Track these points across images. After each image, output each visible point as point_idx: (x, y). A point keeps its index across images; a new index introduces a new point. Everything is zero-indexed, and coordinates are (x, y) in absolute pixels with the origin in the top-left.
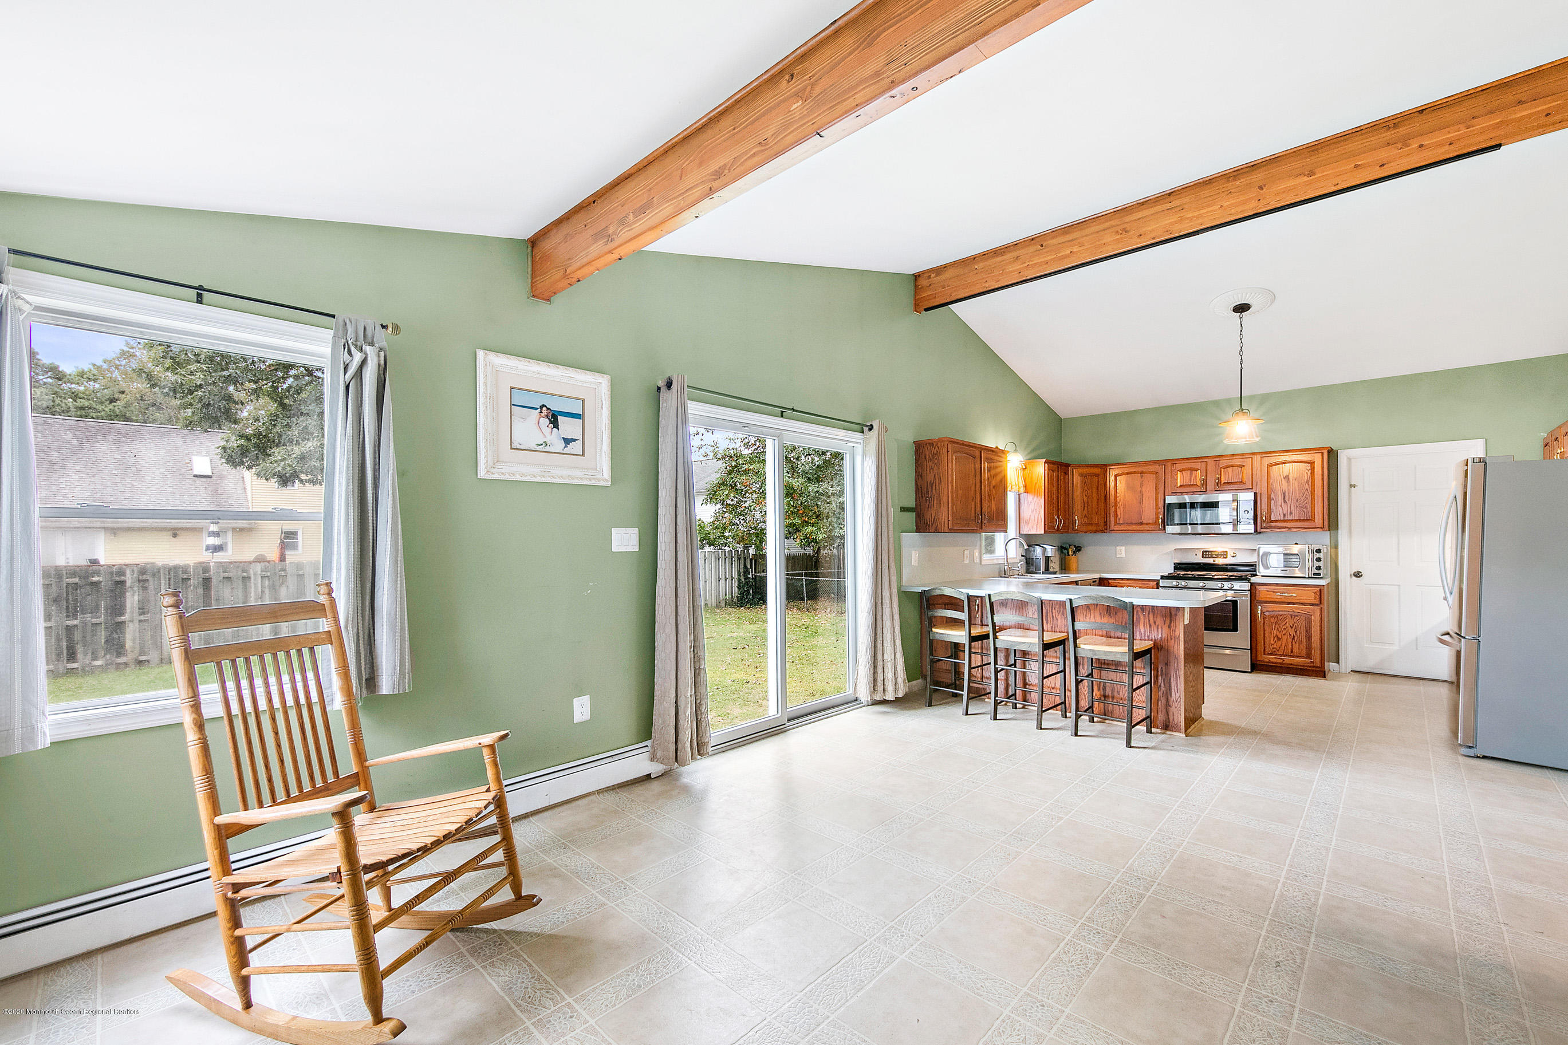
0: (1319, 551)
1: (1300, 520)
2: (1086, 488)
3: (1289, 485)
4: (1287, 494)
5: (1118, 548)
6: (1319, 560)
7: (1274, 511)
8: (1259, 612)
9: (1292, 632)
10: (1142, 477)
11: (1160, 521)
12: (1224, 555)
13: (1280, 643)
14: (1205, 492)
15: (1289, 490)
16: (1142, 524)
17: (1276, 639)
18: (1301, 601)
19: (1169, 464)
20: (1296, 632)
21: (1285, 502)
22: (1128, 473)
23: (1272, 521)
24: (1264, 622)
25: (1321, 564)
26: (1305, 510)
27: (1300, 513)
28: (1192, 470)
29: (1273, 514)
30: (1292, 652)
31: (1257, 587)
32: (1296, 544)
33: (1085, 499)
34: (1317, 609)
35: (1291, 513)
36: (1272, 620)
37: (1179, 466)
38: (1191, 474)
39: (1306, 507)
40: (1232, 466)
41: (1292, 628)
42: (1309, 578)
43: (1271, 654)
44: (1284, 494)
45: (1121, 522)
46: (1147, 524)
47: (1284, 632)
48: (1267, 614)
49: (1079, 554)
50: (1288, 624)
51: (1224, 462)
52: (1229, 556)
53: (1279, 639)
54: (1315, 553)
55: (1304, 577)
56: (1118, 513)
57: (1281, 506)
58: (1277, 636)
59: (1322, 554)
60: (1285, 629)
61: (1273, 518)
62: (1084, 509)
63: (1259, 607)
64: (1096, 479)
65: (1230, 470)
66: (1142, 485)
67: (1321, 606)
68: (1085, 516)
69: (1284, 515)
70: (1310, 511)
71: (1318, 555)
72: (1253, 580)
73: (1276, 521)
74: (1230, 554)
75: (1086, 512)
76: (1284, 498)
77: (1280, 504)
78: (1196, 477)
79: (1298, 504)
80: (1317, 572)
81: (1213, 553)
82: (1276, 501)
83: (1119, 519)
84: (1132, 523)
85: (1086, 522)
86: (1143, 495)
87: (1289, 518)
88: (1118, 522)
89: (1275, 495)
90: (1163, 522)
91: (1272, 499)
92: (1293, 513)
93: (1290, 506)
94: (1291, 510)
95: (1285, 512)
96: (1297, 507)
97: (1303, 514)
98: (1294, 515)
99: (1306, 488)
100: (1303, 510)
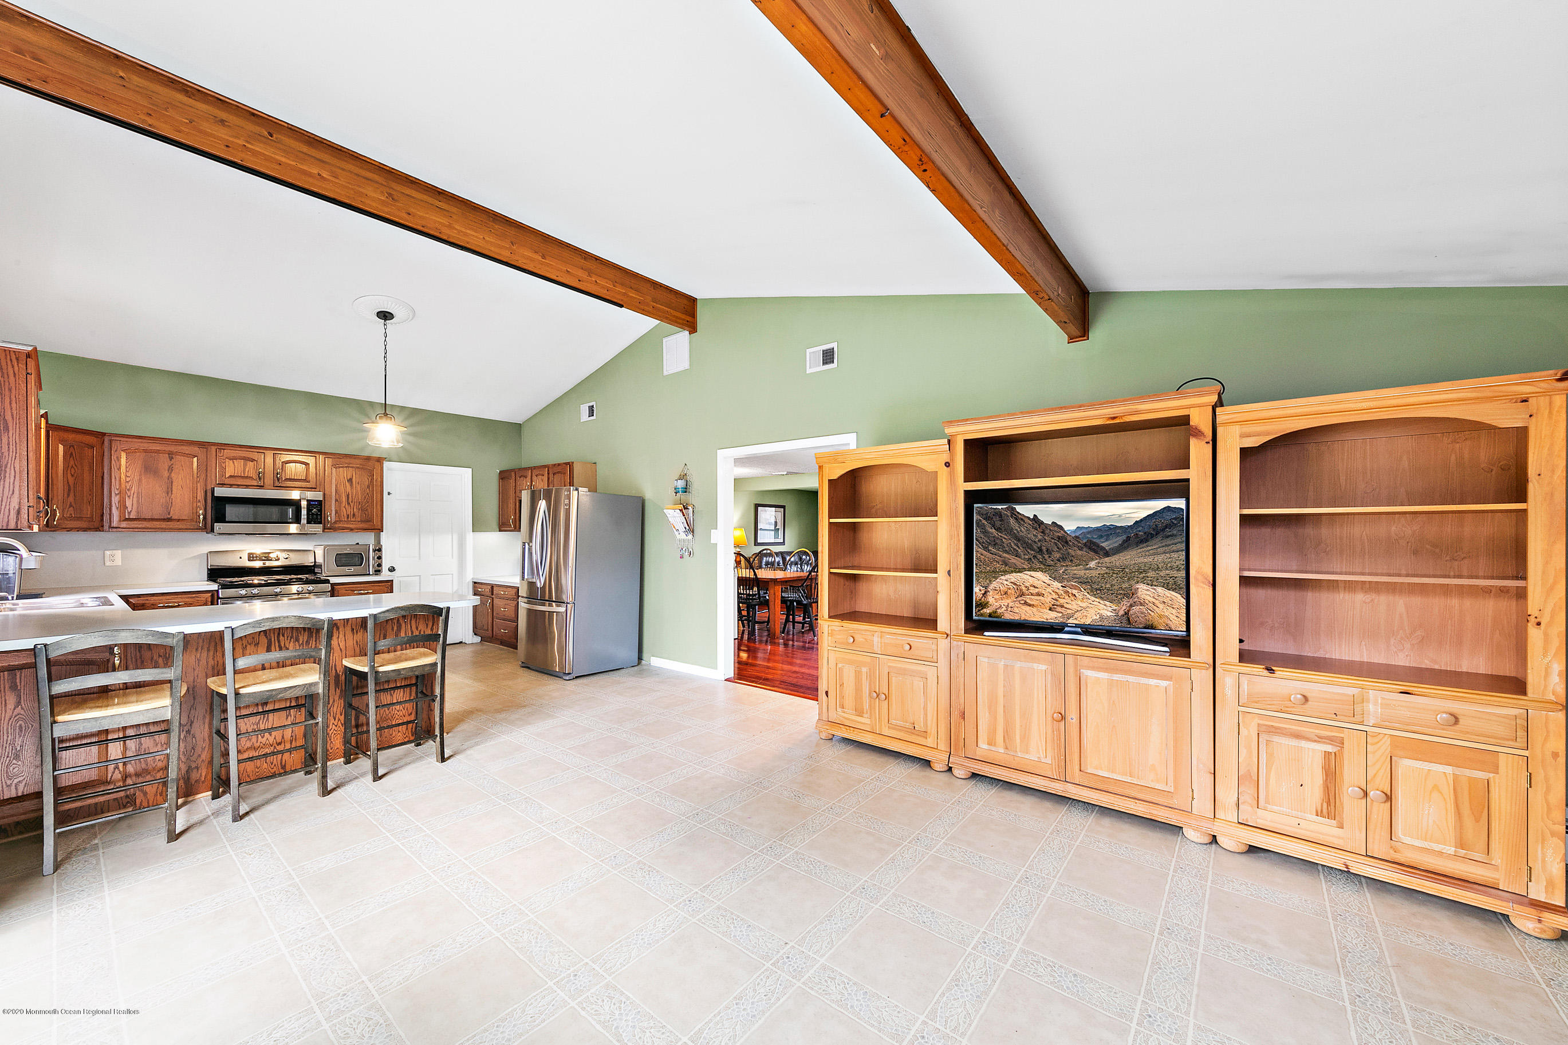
0: (380, 550)
2: (72, 463)
3: (352, 488)
4: (350, 496)
5: (108, 553)
6: (379, 558)
7: (338, 511)
10: (171, 459)
11: (201, 517)
14: (261, 487)
15: (352, 493)
16: (169, 520)
19: (214, 448)
21: (349, 504)
22: (145, 451)
23: (336, 522)
25: (380, 562)
27: (361, 516)
28: (245, 460)
31: (336, 587)
32: (358, 543)
33: (71, 480)
35: (354, 515)
37: (227, 452)
38: (245, 465)
39: (367, 510)
40: (295, 462)
42: (374, 575)
44: (348, 496)
46: (178, 520)
51: (285, 457)
52: (281, 558)
55: (369, 575)
56: (128, 503)
57: (345, 507)
61: (337, 519)
62: (68, 495)
64: (88, 452)
65: (292, 465)
66: (171, 469)
68: (71, 506)
70: (370, 514)
71: (379, 554)
72: (332, 580)
73: (340, 522)
74: (282, 555)
75: (71, 499)
76: (348, 499)
77: (344, 505)
78: (251, 468)
79: (360, 506)
80: (378, 568)
81: (261, 555)
82: (340, 503)
83: (129, 513)
84: (153, 520)
85: (71, 514)
86: (172, 482)
87: (352, 520)
88: (127, 517)
89: (340, 496)
90: (205, 518)
91: (336, 500)
92: (356, 515)
93: (354, 508)
94: (355, 512)
95: (348, 513)
96: (359, 509)
97: (365, 516)
98: (356, 517)
99: (367, 492)
100: (365, 512)
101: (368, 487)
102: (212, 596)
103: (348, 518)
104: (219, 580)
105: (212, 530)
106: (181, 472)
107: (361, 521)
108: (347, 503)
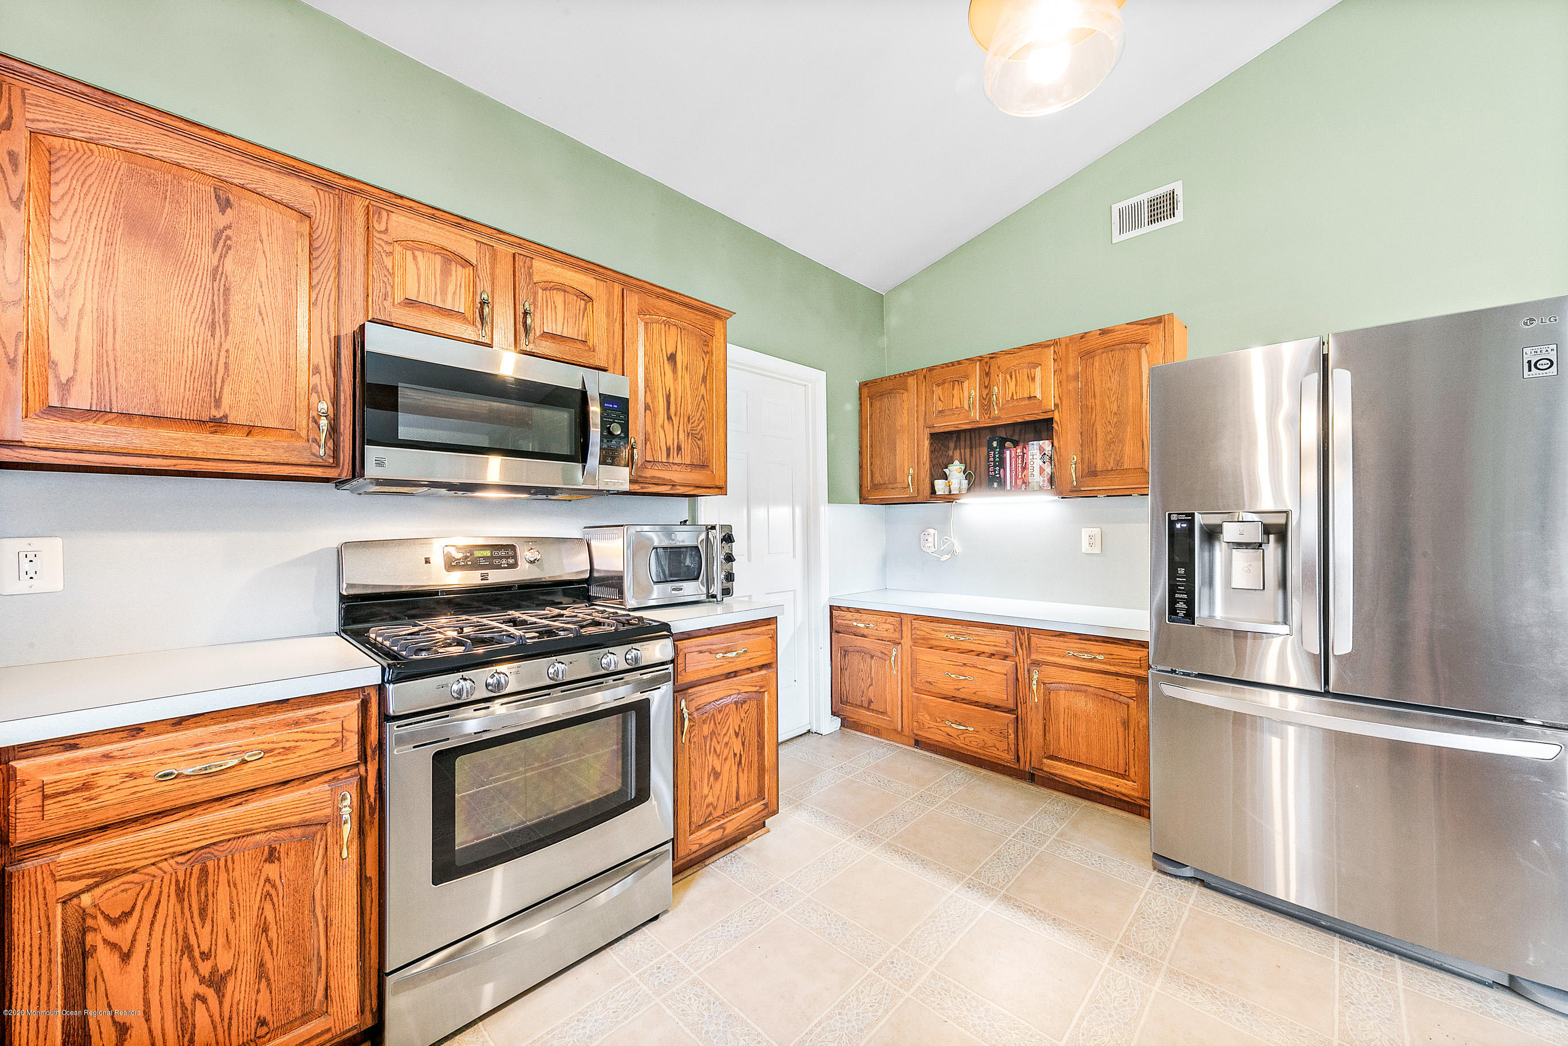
3: (675, 379)
4: (671, 398)
7: (651, 438)
8: (688, 716)
9: (738, 747)
10: (224, 203)
13: (718, 786)
15: (675, 391)
16: (219, 425)
17: (711, 779)
19: (358, 199)
20: (743, 745)
21: (669, 418)
23: (645, 465)
27: (692, 451)
28: (449, 258)
30: (737, 797)
35: (679, 448)
36: (705, 729)
37: (400, 224)
38: (444, 273)
40: (566, 289)
41: (737, 735)
43: (703, 824)
44: (668, 397)
46: (250, 430)
47: (725, 753)
48: (696, 715)
50: (731, 730)
51: (544, 268)
52: (522, 561)
53: (716, 777)
57: (663, 427)
58: (713, 769)
60: (726, 744)
61: (647, 457)
65: (554, 298)
66: (221, 240)
69: (668, 452)
71: (727, 549)
74: (525, 554)
76: (667, 405)
77: (660, 423)
79: (690, 427)
80: (727, 585)
82: (655, 416)
83: (65, 387)
84: (158, 420)
86: (227, 290)
87: (677, 460)
88: (54, 401)
89: (654, 398)
90: (334, 430)
91: (647, 407)
92: (683, 449)
93: (678, 431)
94: (680, 440)
95: (670, 443)
96: (688, 433)
97: (698, 452)
98: (683, 454)
99: (701, 393)
100: (699, 442)
101: (704, 379)
102: (365, 705)
103: (668, 455)
104: (376, 633)
105: (357, 469)
106: (261, 261)
107: (692, 466)
108: (666, 417)
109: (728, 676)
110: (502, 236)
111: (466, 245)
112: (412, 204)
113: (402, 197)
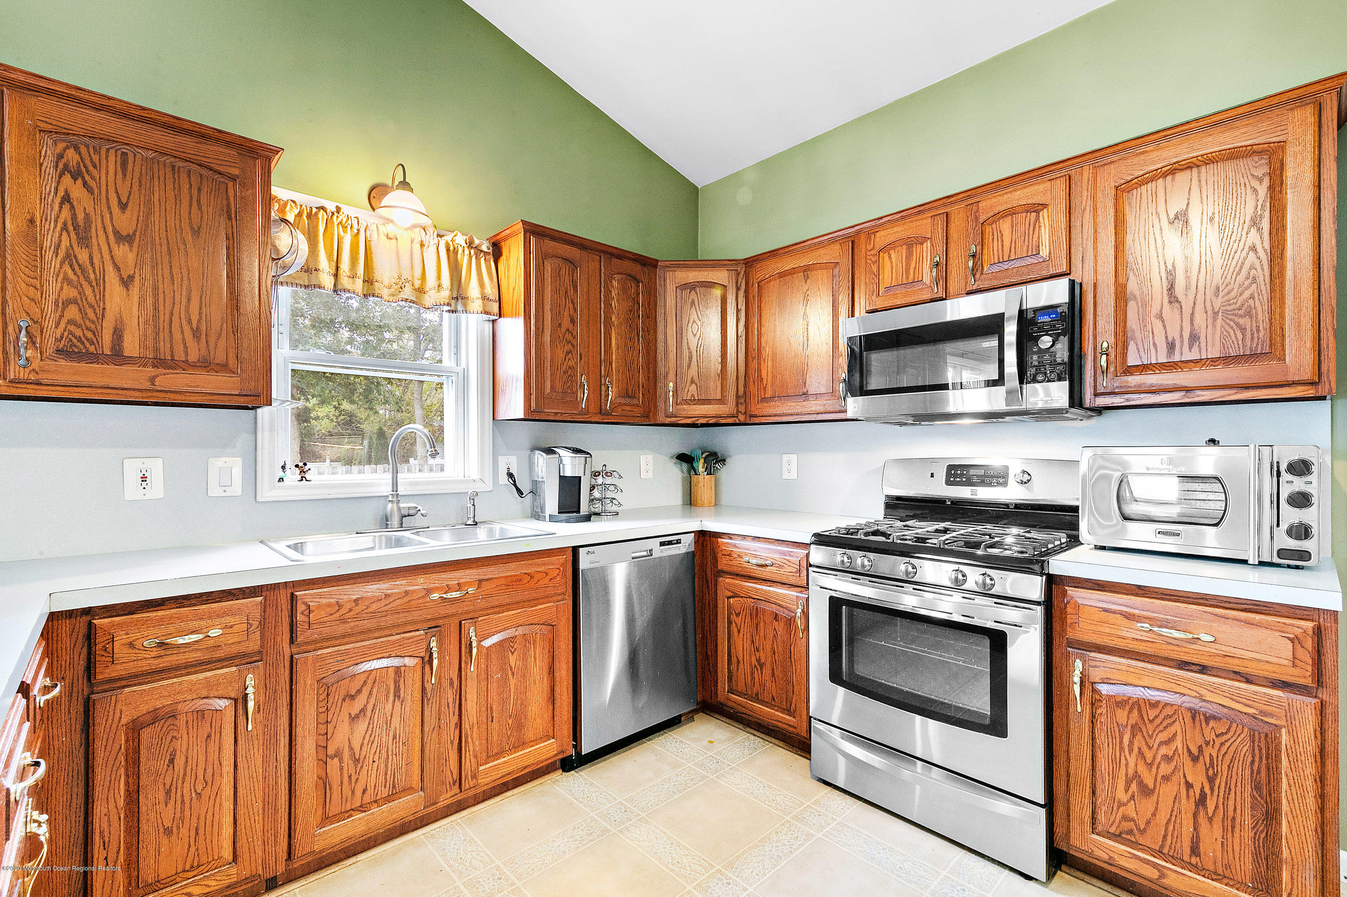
0: (1301, 468)
1: (1226, 360)
3: (1186, 243)
4: (1181, 274)
5: (785, 457)
6: (1301, 500)
7: (1138, 334)
8: (1077, 679)
9: (1197, 777)
10: (807, 279)
11: (844, 386)
12: (999, 478)
13: (1147, 806)
14: (941, 299)
15: (1186, 260)
16: (805, 395)
17: (1134, 787)
18: (1235, 665)
19: (865, 235)
20: (1211, 780)
21: (1174, 300)
22: (782, 276)
23: (1130, 370)
24: (1093, 716)
25: (1307, 516)
26: (1244, 321)
27: (1223, 337)
28: (911, 243)
29: (1132, 347)
30: (1195, 850)
31: (1071, 591)
32: (1213, 442)
33: (693, 342)
34: (1306, 705)
35: (1194, 338)
36: (1122, 715)
37: (881, 238)
38: (909, 257)
39: (1249, 313)
40: (1011, 212)
41: (1195, 759)
42: (1262, 564)
43: (1116, 837)
44: (1171, 273)
45: (768, 395)
46: (815, 397)
47: (1165, 769)
48: (1104, 689)
49: (724, 473)
50: (1178, 743)
51: (991, 204)
52: (1011, 480)
53: (1146, 791)
54: (1286, 476)
55: (1245, 562)
56: (764, 375)
57: (1160, 317)
58: (1136, 775)
59: (1313, 478)
60: (1168, 759)
61: (1133, 360)
62: (689, 366)
63: (1079, 664)
65: (1005, 225)
66: (806, 298)
67: (1324, 695)
69: (1171, 347)
70: (1264, 325)
71: (1298, 484)
72: (1059, 565)
73: (1143, 368)
74: (1015, 474)
75: (693, 371)
76: (1171, 288)
77: (1155, 310)
78: (920, 260)
79: (1218, 303)
80: (1292, 544)
81: (972, 472)
82: (1144, 305)
83: (765, 389)
85: (693, 395)
87: (1188, 356)
88: (763, 396)
89: (1141, 283)
92: (1203, 339)
93: (1193, 314)
94: (1196, 327)
95: (1174, 333)
96: (1216, 314)
97: (1240, 336)
98: (1203, 345)
99: (1249, 243)
100: (1241, 321)
101: (1255, 221)
103: (1170, 351)
106: (820, 301)
107: (1224, 358)
108: (1166, 300)
109: (1184, 665)
110: (952, 199)
111: (924, 226)
112: (888, 218)
113: (881, 218)
